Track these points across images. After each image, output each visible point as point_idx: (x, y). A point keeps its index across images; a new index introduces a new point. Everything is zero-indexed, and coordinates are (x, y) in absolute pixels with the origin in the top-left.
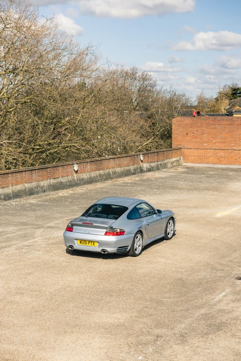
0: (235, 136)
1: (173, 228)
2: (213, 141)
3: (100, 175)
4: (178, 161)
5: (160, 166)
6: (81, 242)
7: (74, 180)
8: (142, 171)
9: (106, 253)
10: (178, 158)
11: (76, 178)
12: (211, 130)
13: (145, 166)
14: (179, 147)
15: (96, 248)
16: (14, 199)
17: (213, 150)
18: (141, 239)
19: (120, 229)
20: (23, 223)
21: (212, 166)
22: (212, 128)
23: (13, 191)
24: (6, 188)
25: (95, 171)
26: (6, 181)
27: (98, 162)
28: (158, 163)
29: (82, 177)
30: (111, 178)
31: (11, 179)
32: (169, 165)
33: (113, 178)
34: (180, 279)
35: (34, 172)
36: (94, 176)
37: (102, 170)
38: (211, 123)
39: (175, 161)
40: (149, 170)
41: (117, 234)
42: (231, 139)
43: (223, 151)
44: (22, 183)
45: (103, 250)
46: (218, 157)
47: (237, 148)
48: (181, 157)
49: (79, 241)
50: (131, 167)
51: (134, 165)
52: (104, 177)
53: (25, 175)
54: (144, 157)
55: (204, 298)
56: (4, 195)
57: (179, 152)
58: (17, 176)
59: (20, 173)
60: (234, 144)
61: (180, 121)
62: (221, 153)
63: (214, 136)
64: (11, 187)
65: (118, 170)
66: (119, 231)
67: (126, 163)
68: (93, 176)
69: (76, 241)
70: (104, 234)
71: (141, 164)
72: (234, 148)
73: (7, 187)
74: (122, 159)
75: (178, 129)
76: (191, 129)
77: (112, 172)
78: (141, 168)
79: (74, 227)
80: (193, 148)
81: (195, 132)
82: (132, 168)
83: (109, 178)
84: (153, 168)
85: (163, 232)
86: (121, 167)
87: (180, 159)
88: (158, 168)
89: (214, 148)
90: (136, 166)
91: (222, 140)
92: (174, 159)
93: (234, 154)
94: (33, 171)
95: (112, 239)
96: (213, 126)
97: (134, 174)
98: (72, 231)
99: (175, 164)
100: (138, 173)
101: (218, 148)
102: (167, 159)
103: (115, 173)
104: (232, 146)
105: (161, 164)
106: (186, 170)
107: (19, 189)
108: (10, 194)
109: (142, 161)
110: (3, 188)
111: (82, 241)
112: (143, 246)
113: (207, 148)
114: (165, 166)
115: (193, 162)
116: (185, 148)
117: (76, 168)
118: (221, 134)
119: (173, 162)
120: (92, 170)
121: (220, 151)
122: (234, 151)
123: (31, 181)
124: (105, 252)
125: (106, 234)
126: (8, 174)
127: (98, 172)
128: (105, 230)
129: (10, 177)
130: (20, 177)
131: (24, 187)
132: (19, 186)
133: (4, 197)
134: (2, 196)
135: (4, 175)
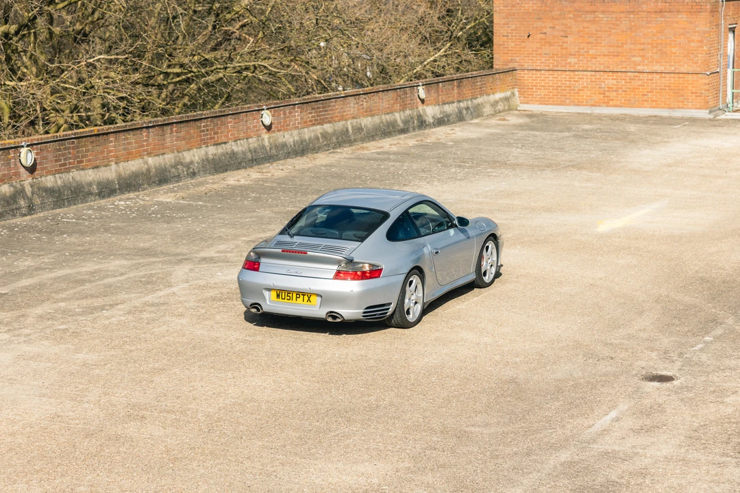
0: (642, 41)
1: (495, 259)
2: (591, 52)
3: (325, 135)
4: (507, 99)
5: (464, 112)
6: (278, 296)
7: (263, 147)
8: (422, 124)
9: (338, 320)
10: (508, 93)
11: (266, 143)
12: (586, 25)
13: (431, 112)
14: (511, 66)
15: (315, 310)
16: (122, 193)
17: (589, 73)
18: (420, 286)
19: (371, 265)
20: (143, 249)
21: (589, 111)
22: (586, 21)
23: (120, 175)
24: (103, 169)
25: (314, 125)
26: (102, 152)
27: (319, 105)
28: (462, 105)
29: (281, 140)
30: (350, 142)
31: (114, 146)
32: (487, 110)
33: (355, 140)
34: (513, 380)
35: (168, 129)
36: (310, 139)
37: (329, 122)
38: (587, 9)
39: (501, 100)
40: (440, 122)
41: (364, 276)
42: (632, 47)
43: (615, 75)
44: (141, 156)
45: (333, 315)
46: (602, 90)
47: (647, 69)
48: (516, 91)
49: (274, 294)
50: (397, 115)
51: (403, 109)
52: (334, 139)
53: (148, 136)
54: (428, 92)
55: (569, 426)
56: (99, 184)
57: (509, 78)
58: (127, 139)
59: (136, 132)
60: (640, 59)
61: (513, 6)
62: (610, 81)
63: (591, 40)
64: (113, 166)
65: (367, 122)
66: (367, 268)
67: (385, 105)
68: (307, 137)
69: (266, 293)
70: (332, 276)
71: (421, 107)
72: (639, 68)
73: (106, 166)
74: (375, 98)
75: (507, 24)
76: (539, 24)
77: (353, 127)
78: (419, 116)
79: (263, 260)
80: (543, 68)
81: (548, 30)
82: (399, 117)
83: (345, 142)
84: (448, 116)
85: (473, 269)
86: (373, 115)
87: (513, 94)
88: (460, 118)
89: (593, 68)
90: (408, 112)
91: (612, 50)
92: (498, 96)
93: (640, 83)
94: (165, 128)
95: (352, 287)
96: (590, 17)
97: (403, 131)
98: (257, 270)
99: (500, 107)
100: (414, 129)
101: (602, 68)
102: (481, 95)
103: (359, 129)
104: (636, 64)
105: (467, 108)
106: (527, 120)
107: (134, 169)
108: (113, 182)
109: (423, 101)
110: (97, 167)
111: (280, 293)
112: (424, 304)
113: (576, 68)
114: (477, 112)
115: (543, 101)
116: (523, 70)
117: (267, 118)
118: (609, 35)
119: (497, 102)
120: (306, 124)
121: (606, 75)
122: (641, 76)
123: (162, 151)
124: (334, 317)
125: (338, 275)
126: (107, 134)
127: (318, 129)
128: (335, 267)
129: (111, 142)
130: (135, 143)
131: (146, 166)
132: (133, 162)
133: (98, 189)
134: (95, 187)
135: (98, 138)
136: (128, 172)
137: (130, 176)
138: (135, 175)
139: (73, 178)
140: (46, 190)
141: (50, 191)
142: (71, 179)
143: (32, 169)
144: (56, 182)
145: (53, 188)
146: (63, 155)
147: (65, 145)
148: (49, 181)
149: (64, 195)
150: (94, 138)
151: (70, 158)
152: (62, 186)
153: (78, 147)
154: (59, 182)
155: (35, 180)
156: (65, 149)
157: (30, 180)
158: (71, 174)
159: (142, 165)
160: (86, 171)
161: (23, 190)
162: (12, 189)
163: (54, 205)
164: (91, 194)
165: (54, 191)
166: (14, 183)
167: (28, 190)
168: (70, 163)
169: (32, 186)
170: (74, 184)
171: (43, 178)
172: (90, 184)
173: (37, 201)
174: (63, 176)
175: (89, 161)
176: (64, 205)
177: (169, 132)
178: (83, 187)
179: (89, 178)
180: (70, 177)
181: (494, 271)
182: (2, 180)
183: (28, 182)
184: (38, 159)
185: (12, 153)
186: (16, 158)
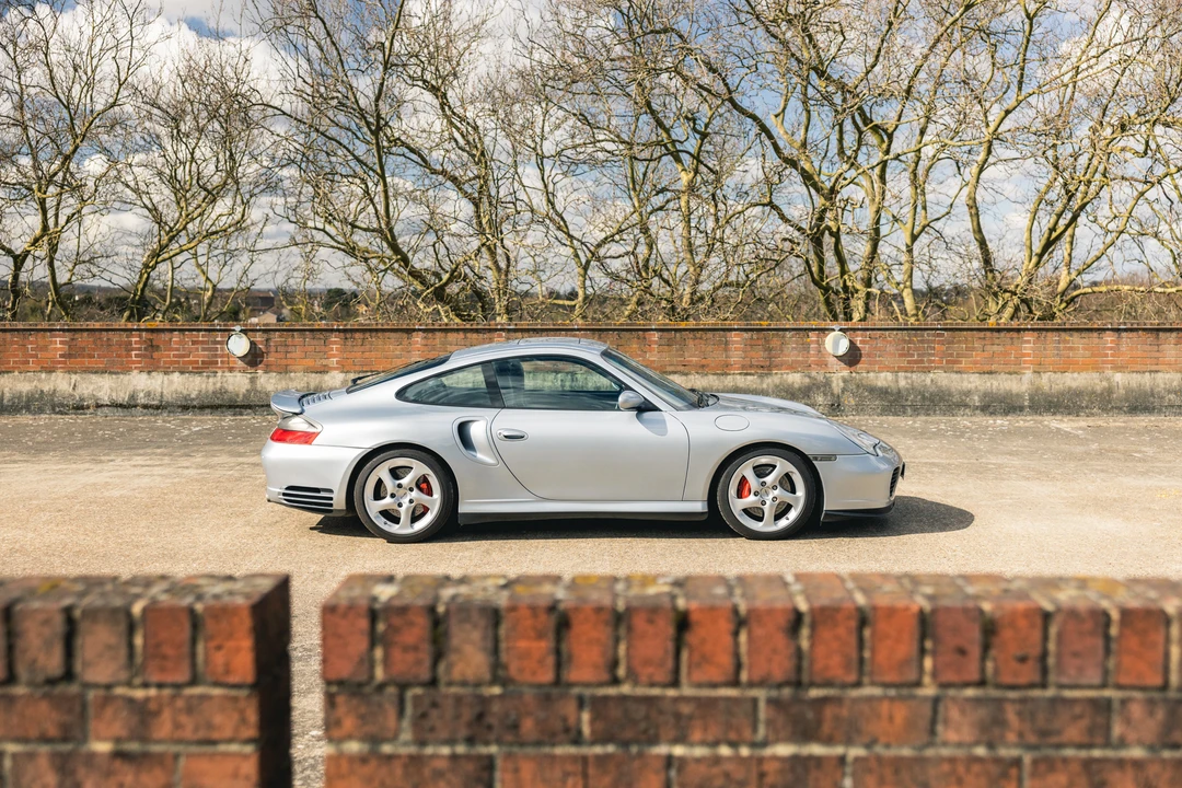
16: (1037, 413)
24: (1003, 376)
26: (1006, 354)
31: (1035, 349)
53: (1117, 343)
56: (986, 395)
58: (1066, 342)
64: (1028, 375)
73: (1010, 374)
107: (1074, 385)
108: (1018, 395)
110: (991, 373)
123: (1154, 368)
126: (1018, 330)
129: (1028, 342)
130: (1084, 349)
131: (1105, 384)
132: (1076, 375)
133: (980, 401)
134: (976, 398)
135: (996, 334)
136: (1056, 388)
137: (1062, 394)
138: (1077, 394)
139: (932, 381)
140: (872, 390)
141: (883, 393)
142: (928, 382)
143: (852, 357)
144: (897, 381)
145: (887, 389)
146: (917, 349)
147: (923, 336)
148: (883, 379)
149: (907, 400)
150: (988, 334)
151: (933, 355)
152: (907, 389)
153: (953, 342)
154: (902, 383)
155: (854, 375)
156: (922, 342)
157: (845, 373)
158: (931, 375)
159: (1097, 381)
160: (965, 376)
161: (827, 384)
162: (807, 380)
163: (883, 410)
164: (966, 406)
165: (887, 392)
166: (814, 374)
167: (837, 385)
168: (933, 361)
169: (845, 381)
170: (933, 389)
171: (871, 375)
172: (968, 393)
173: (850, 401)
174: (914, 376)
175: (976, 363)
176: (904, 413)
177: (1173, 342)
178: (950, 394)
179: (966, 385)
180: (928, 379)
181: (793, 515)
182: (792, 368)
183: (839, 375)
184: (865, 349)
185: (813, 336)
186: (820, 344)
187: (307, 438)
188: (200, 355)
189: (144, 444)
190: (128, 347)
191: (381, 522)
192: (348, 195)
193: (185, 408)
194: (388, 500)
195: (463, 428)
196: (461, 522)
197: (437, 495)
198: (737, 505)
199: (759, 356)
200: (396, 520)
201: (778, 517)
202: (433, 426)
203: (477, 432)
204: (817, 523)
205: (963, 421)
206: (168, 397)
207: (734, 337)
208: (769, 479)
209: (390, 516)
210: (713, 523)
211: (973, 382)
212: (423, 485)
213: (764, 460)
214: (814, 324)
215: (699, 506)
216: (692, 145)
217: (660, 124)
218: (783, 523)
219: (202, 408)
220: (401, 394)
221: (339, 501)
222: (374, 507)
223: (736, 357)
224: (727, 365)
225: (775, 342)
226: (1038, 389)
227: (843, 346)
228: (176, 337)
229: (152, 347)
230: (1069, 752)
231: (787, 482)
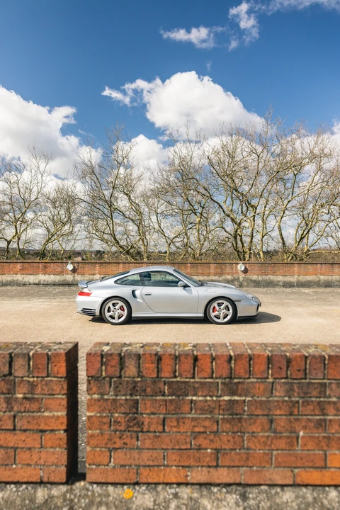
16: (299, 287)
24: (289, 277)
26: (290, 270)
31: (298, 269)
35: (336, 265)
44: (316, 275)
53: (321, 267)
58: (307, 267)
59: (312, 265)
73: (291, 276)
85: (198, 311)
94: (334, 265)
107: (309, 279)
108: (293, 282)
110: (285, 276)
123: (331, 274)
126: (293, 264)
129: (296, 267)
130: (312, 269)
131: (318, 279)
132: (310, 277)
133: (282, 284)
135: (287, 265)
136: (304, 280)
137: (305, 282)
138: (310, 282)
139: (269, 278)
140: (251, 280)
141: (254, 281)
143: (245, 271)
146: (264, 269)
147: (266, 265)
148: (254, 277)
149: (261, 283)
150: (284, 264)
151: (269, 270)
153: (274, 267)
154: (260, 279)
155: (246, 276)
156: (266, 267)
157: (244, 276)
159: (316, 278)
160: (278, 277)
161: (238, 279)
162: (233, 278)
163: (255, 286)
164: (278, 285)
165: (256, 281)
166: (235, 276)
167: (241, 279)
168: (269, 272)
169: (244, 278)
170: (269, 280)
171: (251, 276)
172: (279, 281)
173: (245, 284)
174: (263, 276)
175: (281, 273)
176: (261, 287)
177: (337, 267)
178: (274, 282)
179: (278, 279)
180: (267, 277)
181: (229, 317)
182: (229, 274)
183: (242, 276)
184: (249, 269)
185: (234, 265)
186: (236, 267)
187: (88, 294)
188: (59, 270)
189: (42, 295)
190: (39, 268)
191: (109, 319)
192: (101, 224)
193: (54, 285)
194: (112, 312)
195: (133, 292)
196: (133, 319)
197: (126, 311)
198: (213, 314)
199: (219, 271)
200: (114, 318)
201: (224, 318)
202: (125, 291)
203: (137, 293)
204: (235, 320)
205: (278, 289)
206: (50, 282)
207: (212, 265)
208: (222, 307)
209: (112, 317)
210: (205, 320)
211: (280, 278)
212: (122, 308)
213: (220, 301)
214: (234, 262)
215: (201, 315)
216: (200, 210)
217: (191, 205)
218: (226, 320)
219: (59, 285)
220: (116, 282)
221: (97, 313)
222: (107, 315)
223: (212, 271)
224: (210, 273)
225: (223, 267)
226: (299, 280)
227: (243, 268)
228: (52, 265)
229: (46, 267)
230: (314, 399)
231: (227, 308)
